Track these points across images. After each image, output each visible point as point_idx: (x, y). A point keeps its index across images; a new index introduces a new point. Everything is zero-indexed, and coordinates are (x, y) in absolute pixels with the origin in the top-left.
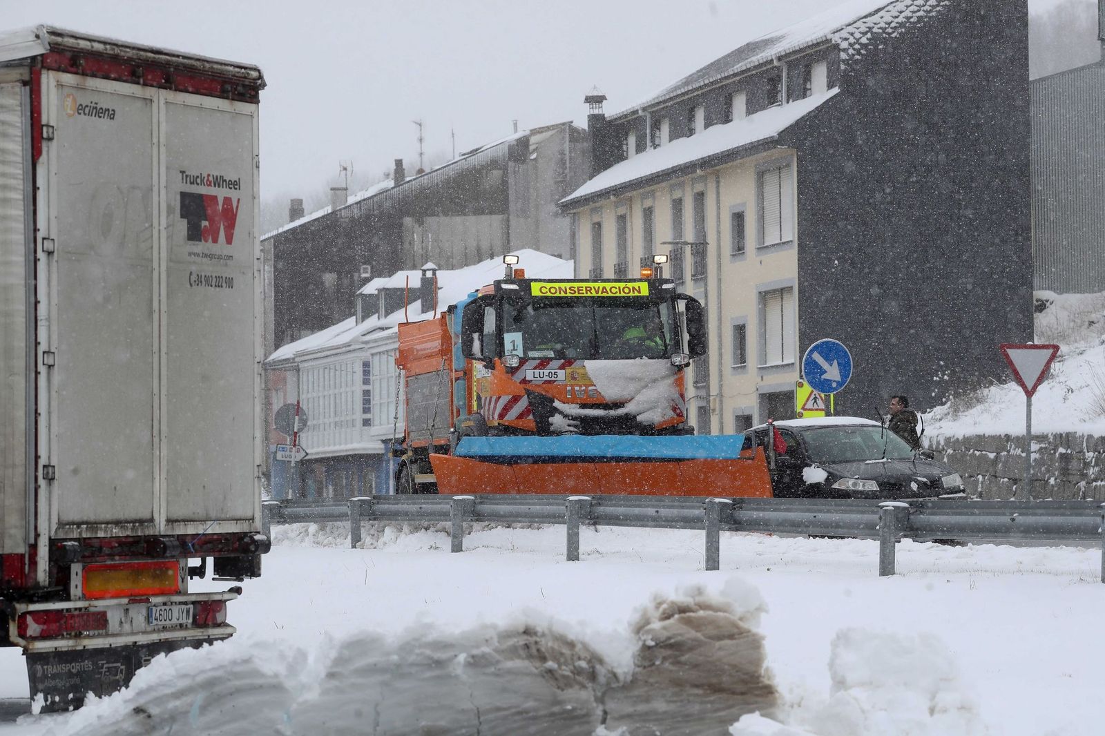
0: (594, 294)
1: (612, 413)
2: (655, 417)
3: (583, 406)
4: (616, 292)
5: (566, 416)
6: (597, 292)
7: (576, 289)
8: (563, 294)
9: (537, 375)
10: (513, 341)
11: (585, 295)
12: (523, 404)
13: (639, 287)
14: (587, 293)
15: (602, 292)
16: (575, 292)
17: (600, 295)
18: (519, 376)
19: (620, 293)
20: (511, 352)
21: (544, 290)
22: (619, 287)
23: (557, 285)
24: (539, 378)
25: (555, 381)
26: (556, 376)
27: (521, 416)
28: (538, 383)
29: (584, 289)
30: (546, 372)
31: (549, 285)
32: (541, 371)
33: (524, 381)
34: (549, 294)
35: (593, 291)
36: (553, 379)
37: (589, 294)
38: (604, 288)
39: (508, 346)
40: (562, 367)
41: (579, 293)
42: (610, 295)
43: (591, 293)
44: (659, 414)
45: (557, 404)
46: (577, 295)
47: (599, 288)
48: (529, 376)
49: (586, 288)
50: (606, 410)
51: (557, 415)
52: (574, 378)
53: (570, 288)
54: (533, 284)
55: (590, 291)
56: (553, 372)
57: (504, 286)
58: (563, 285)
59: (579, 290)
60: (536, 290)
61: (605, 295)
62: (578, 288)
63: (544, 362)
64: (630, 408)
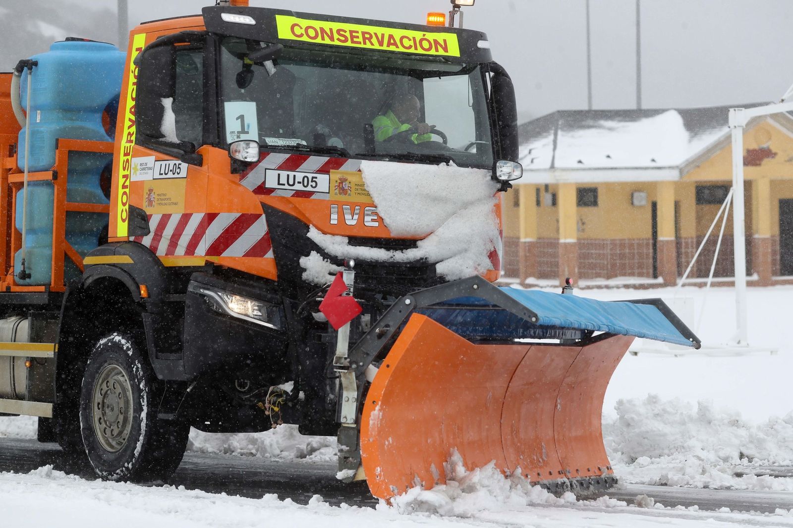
0: (377, 46)
1: (400, 256)
2: (464, 268)
3: (354, 241)
4: (410, 47)
5: (325, 255)
6: (381, 44)
7: (348, 34)
8: (327, 41)
9: (283, 180)
10: (242, 118)
11: (362, 46)
12: (258, 230)
13: (445, 41)
14: (365, 43)
15: (389, 44)
16: (346, 41)
17: (385, 48)
18: (252, 180)
19: (416, 48)
20: (238, 137)
21: (298, 31)
22: (414, 39)
23: (317, 24)
24: (287, 187)
25: (311, 193)
26: (314, 184)
27: (256, 251)
28: (289, 194)
29: (360, 35)
30: (299, 176)
31: (305, 23)
32: (292, 174)
33: (262, 190)
34: (305, 39)
35: (374, 40)
36: (309, 189)
37: (368, 46)
38: (391, 37)
39: (232, 125)
40: (323, 170)
41: (353, 42)
42: (401, 49)
43: (372, 44)
44: (471, 263)
45: (314, 234)
46: (349, 44)
47: (383, 35)
48: (271, 183)
49: (364, 33)
50: (388, 249)
51: (313, 253)
52: (343, 191)
53: (338, 31)
54: (279, 18)
55: (370, 39)
56: (310, 176)
57: (227, 17)
58: (327, 25)
59: (352, 37)
60: (285, 28)
61: (392, 48)
62: (351, 32)
63: (296, 158)
64: (424, 251)
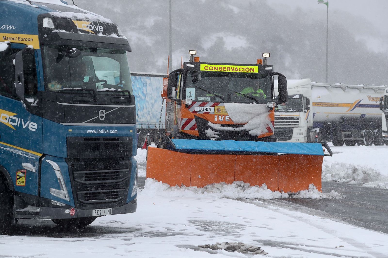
0: (231, 71)
1: (237, 129)
2: (258, 132)
3: (222, 125)
4: (242, 71)
5: (213, 129)
6: (233, 70)
7: (222, 68)
8: (216, 70)
9: (200, 109)
10: (190, 92)
11: (227, 71)
12: (193, 122)
13: (254, 69)
14: (227, 70)
15: (235, 70)
16: (222, 70)
17: (234, 71)
18: (191, 110)
19: (244, 71)
20: (189, 98)
21: (206, 68)
22: (244, 68)
23: (213, 66)
24: (201, 111)
25: (209, 112)
26: (210, 110)
27: (193, 128)
28: (202, 113)
29: (226, 68)
30: (205, 108)
31: (209, 66)
32: (203, 107)
33: (194, 112)
34: (209, 70)
35: (231, 69)
36: (208, 111)
37: (229, 71)
38: (236, 68)
39: (188, 94)
40: (213, 106)
41: (224, 70)
42: (239, 72)
43: (230, 71)
44: (260, 131)
45: (210, 124)
46: (222, 71)
47: (234, 68)
48: (197, 110)
49: (228, 68)
50: (234, 127)
51: (209, 129)
52: (219, 111)
53: (220, 68)
54: (201, 65)
55: (229, 69)
56: (208, 108)
57: (188, 65)
58: (216, 66)
59: (224, 69)
60: (203, 68)
61: (236, 71)
62: (224, 67)
63: (204, 104)
64: (245, 127)
